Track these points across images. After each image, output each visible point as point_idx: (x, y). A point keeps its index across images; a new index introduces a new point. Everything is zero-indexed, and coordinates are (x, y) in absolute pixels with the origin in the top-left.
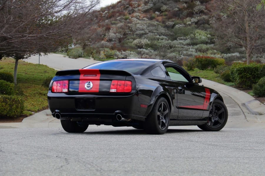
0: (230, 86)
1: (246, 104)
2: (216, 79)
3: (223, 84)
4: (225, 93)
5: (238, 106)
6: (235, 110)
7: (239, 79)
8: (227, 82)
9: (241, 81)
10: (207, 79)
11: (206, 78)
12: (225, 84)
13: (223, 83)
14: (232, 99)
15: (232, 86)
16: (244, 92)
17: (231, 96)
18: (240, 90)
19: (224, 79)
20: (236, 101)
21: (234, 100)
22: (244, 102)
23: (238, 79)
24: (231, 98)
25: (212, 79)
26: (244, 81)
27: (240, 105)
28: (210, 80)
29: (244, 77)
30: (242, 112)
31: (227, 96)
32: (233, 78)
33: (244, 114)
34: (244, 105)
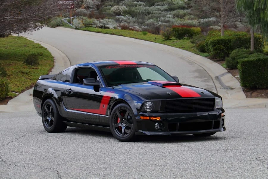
0: (206, 57)
1: (219, 77)
2: (193, 49)
3: (198, 54)
4: (200, 65)
5: (211, 80)
6: (208, 85)
7: (213, 51)
8: (202, 53)
9: (215, 53)
10: (184, 50)
11: (182, 48)
12: (200, 55)
13: (198, 53)
14: (207, 72)
15: (207, 57)
16: (218, 63)
17: (206, 69)
18: (215, 61)
19: (199, 50)
20: (210, 74)
21: (208, 73)
22: (217, 75)
23: (212, 51)
24: (206, 71)
25: (189, 50)
26: (218, 52)
27: (214, 78)
28: (186, 50)
29: (218, 49)
30: (214, 87)
31: (202, 69)
32: (208, 50)
33: (216, 90)
34: (217, 78)
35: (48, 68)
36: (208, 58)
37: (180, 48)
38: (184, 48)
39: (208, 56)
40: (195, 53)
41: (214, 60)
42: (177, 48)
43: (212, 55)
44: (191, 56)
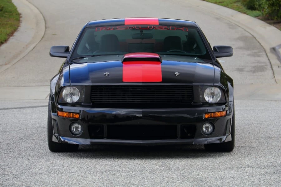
0: (256, 17)
1: (277, 48)
2: (236, 4)
3: (245, 13)
4: (247, 30)
5: (264, 53)
6: (259, 62)
7: (268, 8)
8: (250, 11)
9: (271, 10)
10: (222, 6)
11: (220, 4)
12: (247, 14)
13: (245, 11)
14: (257, 40)
15: (258, 16)
16: (275, 27)
17: (255, 36)
18: (270, 24)
19: (246, 6)
20: (262, 44)
21: (259, 42)
22: (274, 45)
23: (266, 8)
24: (255, 38)
25: (229, 6)
26: (275, 9)
27: (268, 51)
28: (226, 6)
29: (275, 4)
30: (269, 64)
31: (251, 36)
32: (260, 5)
33: (272, 69)
34: (274, 50)
35: (8, 31)
36: (259, 19)
37: (216, 3)
38: (223, 4)
39: (260, 15)
40: (239, 11)
41: (269, 21)
42: (212, 3)
43: (266, 14)
44: (232, 16)
